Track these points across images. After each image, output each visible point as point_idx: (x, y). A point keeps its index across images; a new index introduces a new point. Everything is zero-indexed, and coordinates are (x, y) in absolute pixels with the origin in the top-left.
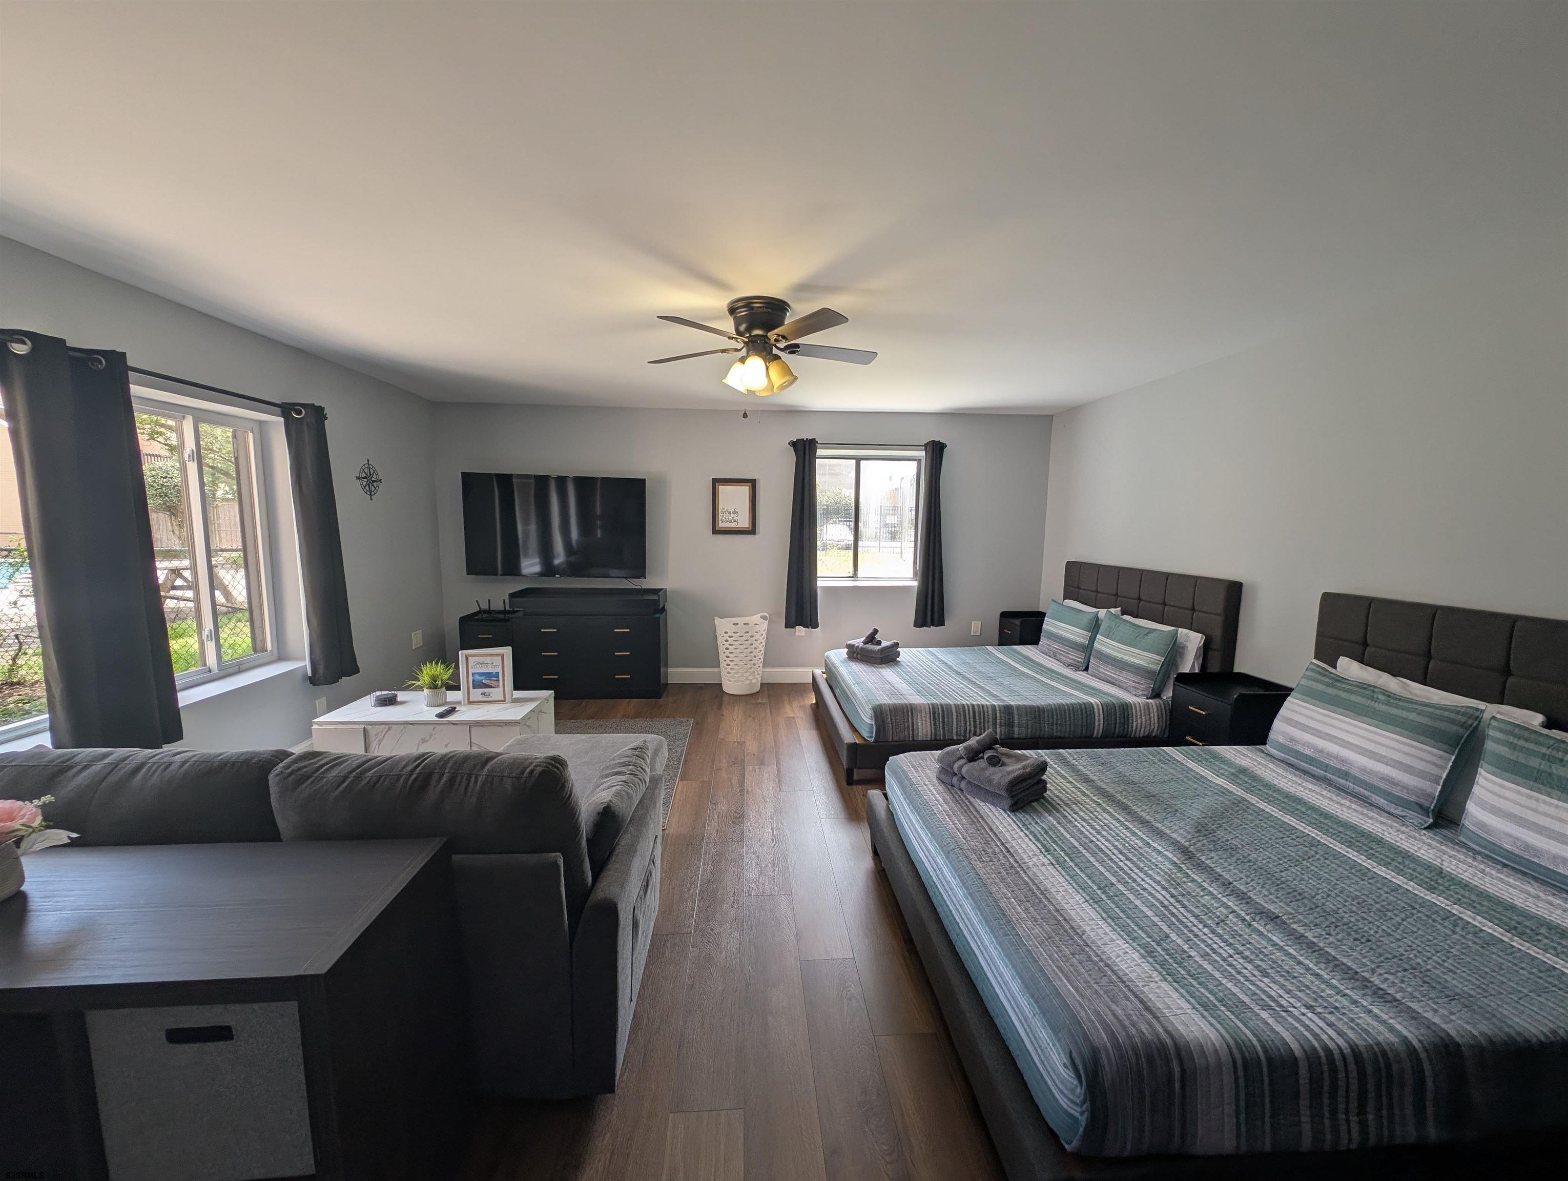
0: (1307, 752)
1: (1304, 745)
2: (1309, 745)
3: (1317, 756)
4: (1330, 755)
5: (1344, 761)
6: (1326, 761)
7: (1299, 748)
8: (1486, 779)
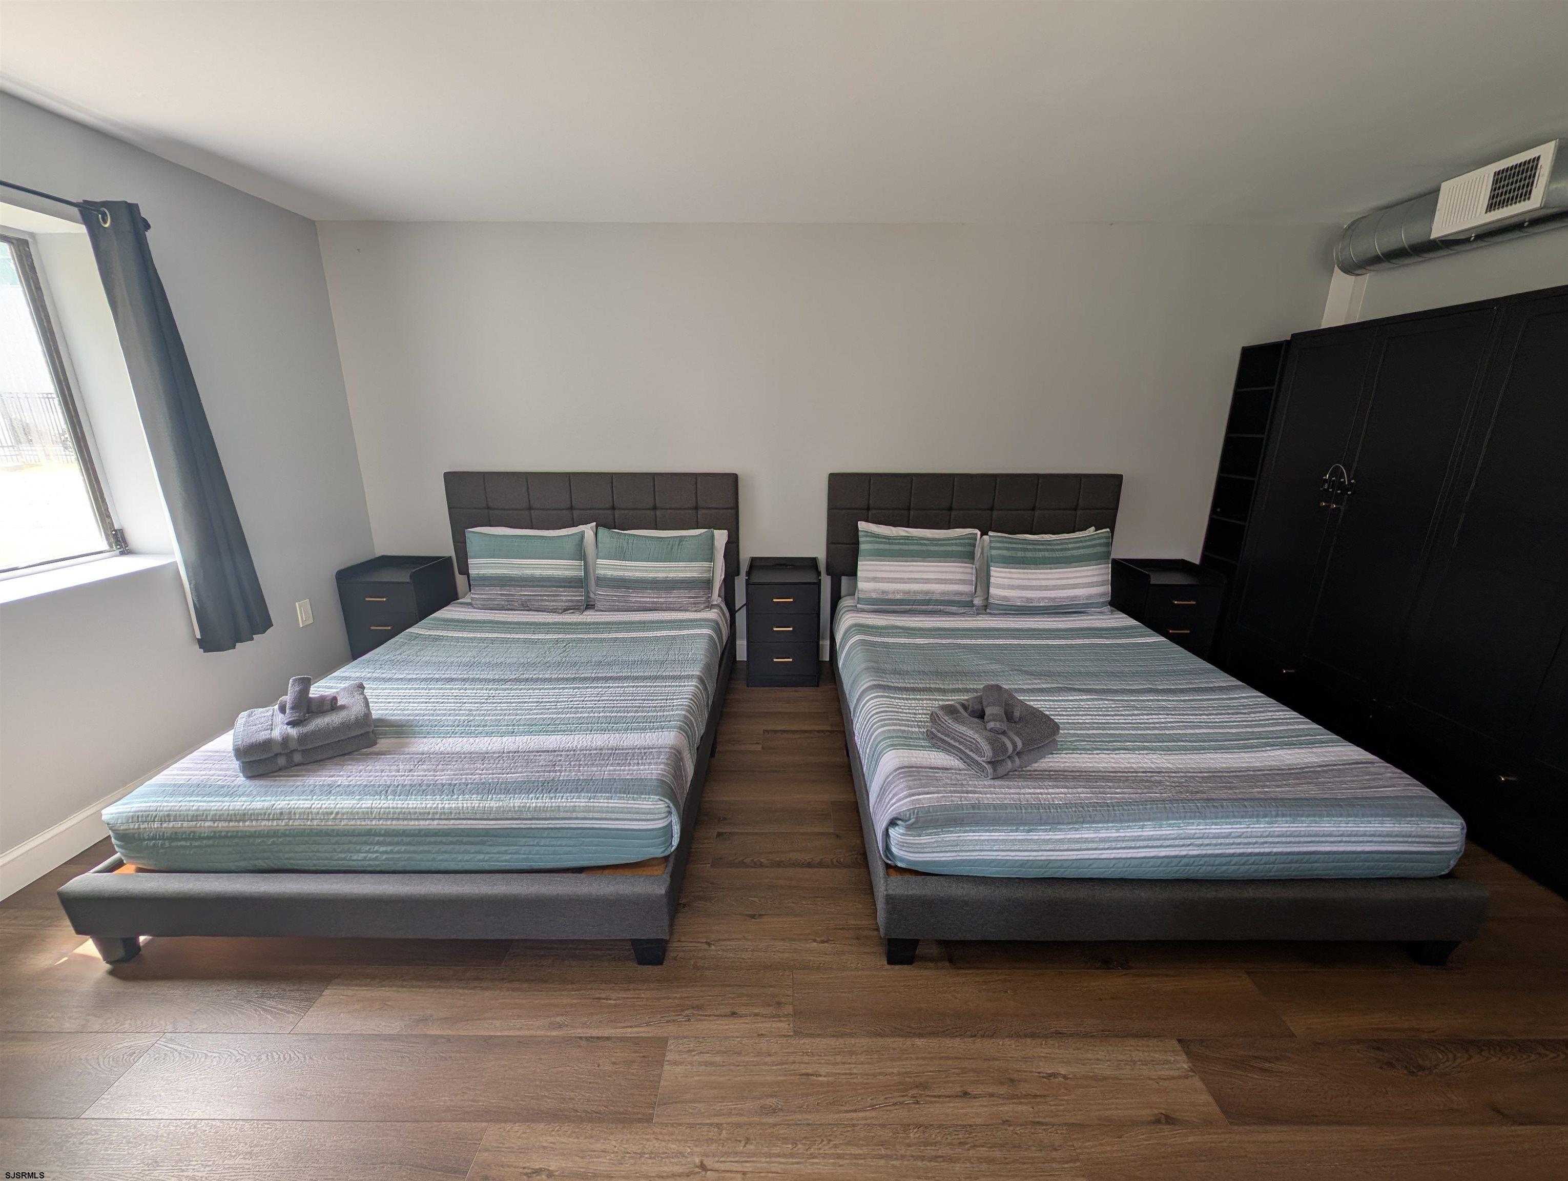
0: (898, 597)
1: (894, 592)
2: (898, 592)
3: (906, 597)
4: (916, 593)
5: (927, 593)
6: (914, 598)
7: (890, 596)
8: (996, 571)
